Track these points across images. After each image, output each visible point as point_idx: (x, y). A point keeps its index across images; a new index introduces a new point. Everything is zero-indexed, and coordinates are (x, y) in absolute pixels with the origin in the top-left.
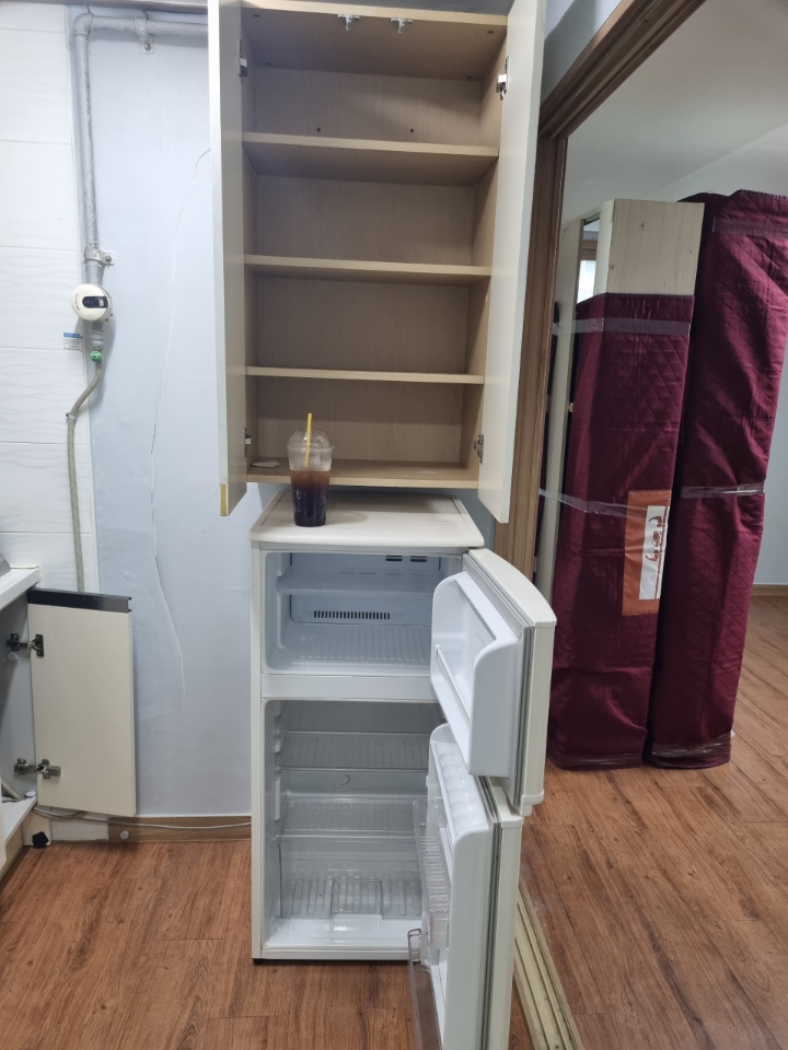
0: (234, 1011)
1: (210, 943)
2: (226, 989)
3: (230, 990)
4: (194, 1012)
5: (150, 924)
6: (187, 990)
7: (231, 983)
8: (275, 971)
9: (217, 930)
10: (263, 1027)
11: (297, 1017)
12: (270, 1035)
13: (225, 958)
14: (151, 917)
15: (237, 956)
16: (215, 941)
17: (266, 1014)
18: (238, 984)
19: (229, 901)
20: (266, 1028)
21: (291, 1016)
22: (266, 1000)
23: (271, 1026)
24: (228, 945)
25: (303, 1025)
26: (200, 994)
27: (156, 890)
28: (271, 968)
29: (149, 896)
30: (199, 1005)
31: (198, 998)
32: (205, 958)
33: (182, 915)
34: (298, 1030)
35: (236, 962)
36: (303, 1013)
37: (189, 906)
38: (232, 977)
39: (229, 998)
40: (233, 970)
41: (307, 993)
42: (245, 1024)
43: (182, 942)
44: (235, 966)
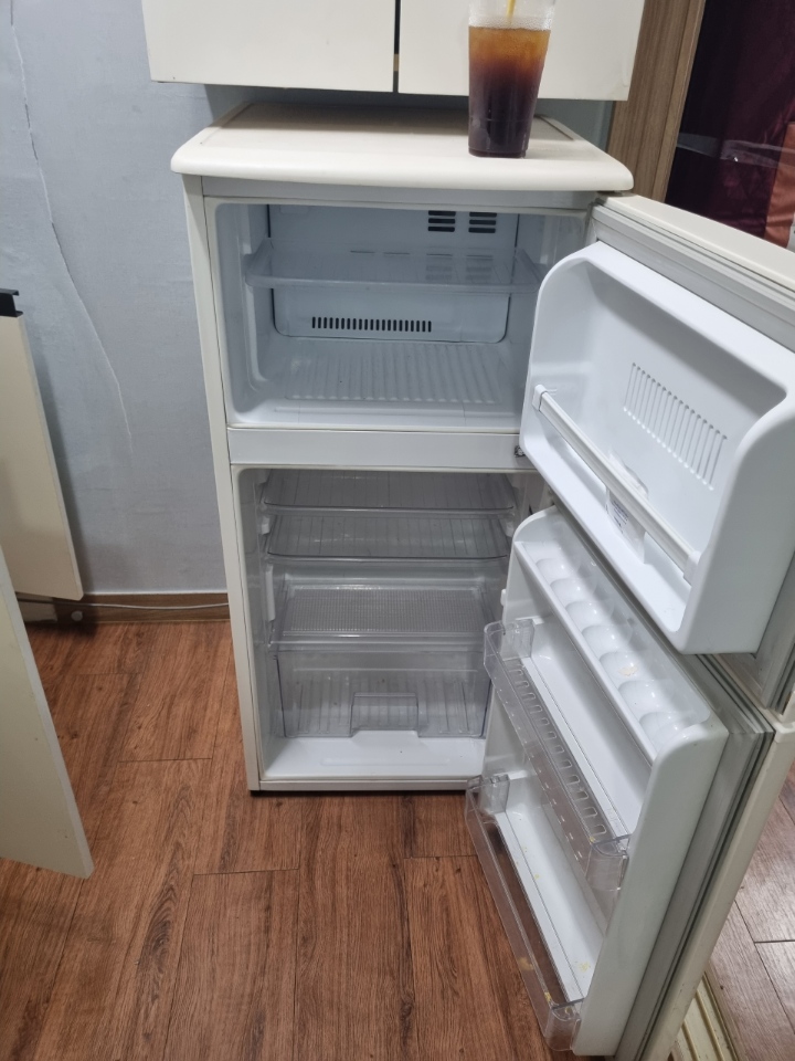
0: (226, 864)
1: (193, 765)
2: (216, 832)
3: (221, 833)
4: (173, 866)
5: (113, 738)
6: (163, 835)
7: (222, 823)
8: (279, 805)
9: (202, 748)
10: (267, 885)
11: (310, 871)
12: (276, 899)
13: (213, 787)
14: (115, 730)
15: (229, 782)
16: (200, 763)
17: (269, 868)
18: (231, 825)
19: (216, 706)
20: (270, 887)
21: (303, 870)
22: (269, 849)
23: (275, 885)
24: (217, 767)
25: (318, 883)
26: (181, 841)
27: (121, 691)
28: (274, 800)
29: (111, 699)
30: (179, 855)
31: (178, 845)
32: (186, 788)
33: (156, 726)
34: (311, 891)
35: (227, 791)
36: (318, 867)
37: (164, 712)
38: (223, 813)
39: (220, 844)
40: (225, 804)
41: (322, 836)
42: (242, 884)
43: (155, 765)
44: (227, 797)
